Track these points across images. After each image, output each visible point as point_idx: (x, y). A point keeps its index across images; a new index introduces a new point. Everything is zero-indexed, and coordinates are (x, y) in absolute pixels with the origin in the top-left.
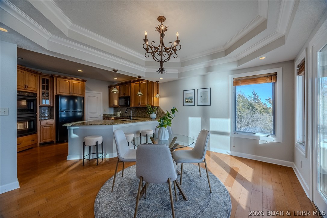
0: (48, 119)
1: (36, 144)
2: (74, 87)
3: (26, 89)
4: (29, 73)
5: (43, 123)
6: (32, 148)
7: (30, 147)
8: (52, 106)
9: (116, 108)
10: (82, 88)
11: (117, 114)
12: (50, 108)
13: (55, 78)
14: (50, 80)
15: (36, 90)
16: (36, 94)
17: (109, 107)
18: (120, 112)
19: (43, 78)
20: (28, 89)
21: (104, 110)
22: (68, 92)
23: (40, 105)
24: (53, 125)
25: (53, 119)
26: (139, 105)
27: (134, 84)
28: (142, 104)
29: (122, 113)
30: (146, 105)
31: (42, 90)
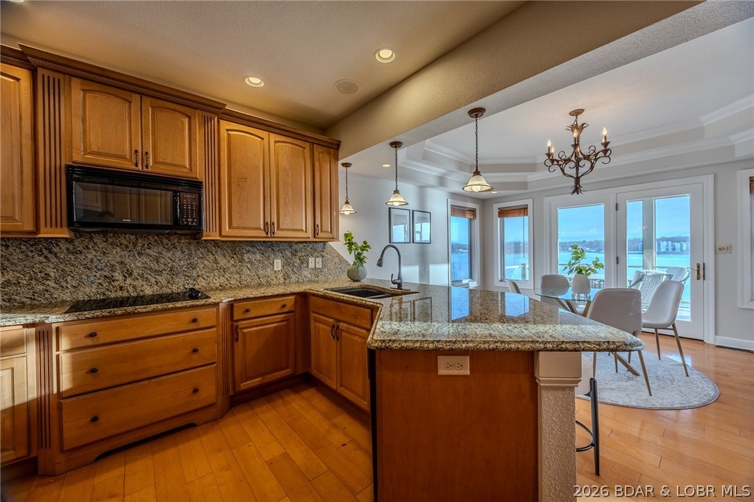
26: (267, 233)
27: (227, 130)
28: (288, 229)
30: (308, 236)
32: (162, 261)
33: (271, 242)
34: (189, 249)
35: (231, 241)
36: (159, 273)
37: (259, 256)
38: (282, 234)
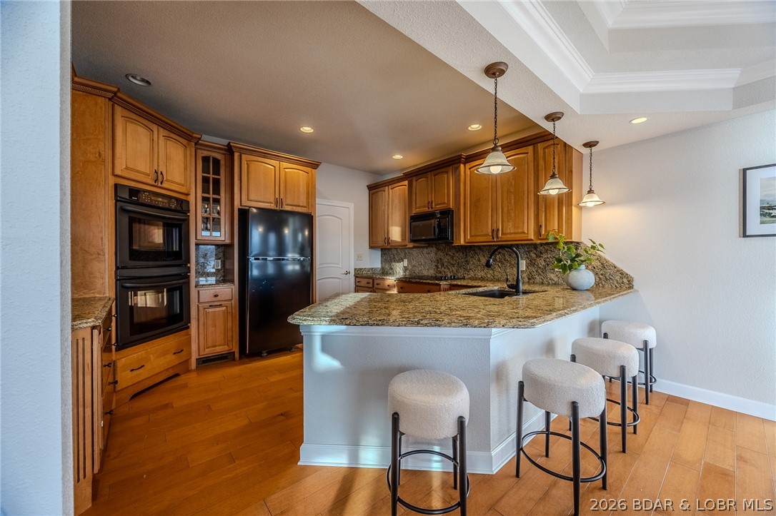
0: (218, 282)
1: (187, 361)
2: (286, 183)
3: (160, 185)
4: (166, 133)
5: (206, 295)
6: (177, 375)
7: (171, 373)
8: (228, 241)
9: (388, 251)
10: (308, 187)
11: (392, 269)
12: (223, 250)
13: (236, 155)
14: (222, 162)
15: (186, 192)
16: (188, 202)
17: (371, 247)
18: (406, 263)
19: (206, 153)
20: (164, 185)
21: (359, 257)
22: (272, 200)
23: (196, 239)
24: (233, 301)
25: (232, 281)
26: (493, 238)
27: (470, 169)
28: (511, 234)
29: (410, 267)
30: (530, 238)
31: (203, 192)
32: (455, 258)
33: (516, 244)
36: (453, 265)
37: (507, 257)
38: (505, 237)
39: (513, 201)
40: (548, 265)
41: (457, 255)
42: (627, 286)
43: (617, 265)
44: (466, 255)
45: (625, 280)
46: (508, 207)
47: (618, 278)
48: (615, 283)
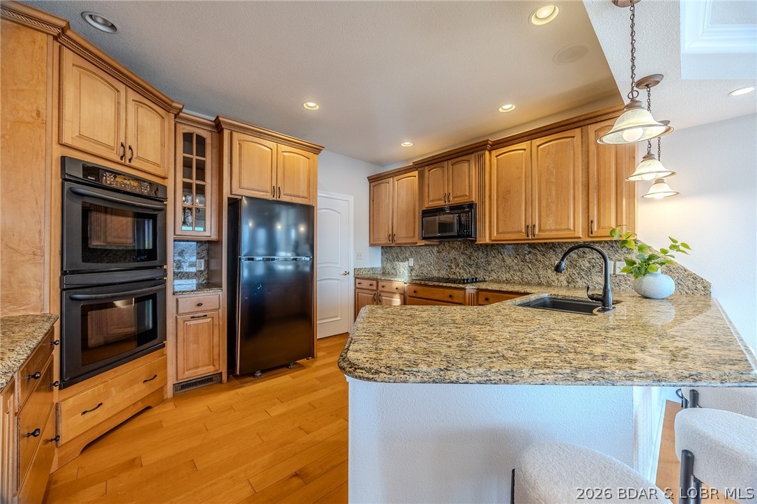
0: (200, 287)
1: (161, 390)
2: (284, 168)
3: (127, 163)
4: (139, 98)
5: (187, 304)
6: (149, 408)
7: (140, 407)
8: (214, 237)
9: (391, 249)
10: (309, 175)
11: (394, 269)
12: (207, 247)
13: (226, 133)
14: (208, 141)
15: (163, 175)
16: (165, 188)
17: (371, 245)
18: (411, 262)
19: (188, 129)
20: (133, 164)
21: (359, 256)
22: (269, 188)
23: (175, 235)
24: (220, 311)
25: (219, 286)
26: (526, 236)
27: (496, 156)
28: (551, 230)
29: (417, 267)
30: (576, 235)
31: (184, 177)
32: (472, 258)
33: (552, 243)
34: (487, 251)
35: (515, 244)
36: (470, 266)
37: (540, 257)
38: (544, 235)
39: (554, 192)
40: (594, 267)
41: (476, 254)
42: (703, 293)
43: (687, 267)
44: (487, 254)
45: (699, 286)
46: (547, 199)
47: (690, 284)
48: (686, 289)
